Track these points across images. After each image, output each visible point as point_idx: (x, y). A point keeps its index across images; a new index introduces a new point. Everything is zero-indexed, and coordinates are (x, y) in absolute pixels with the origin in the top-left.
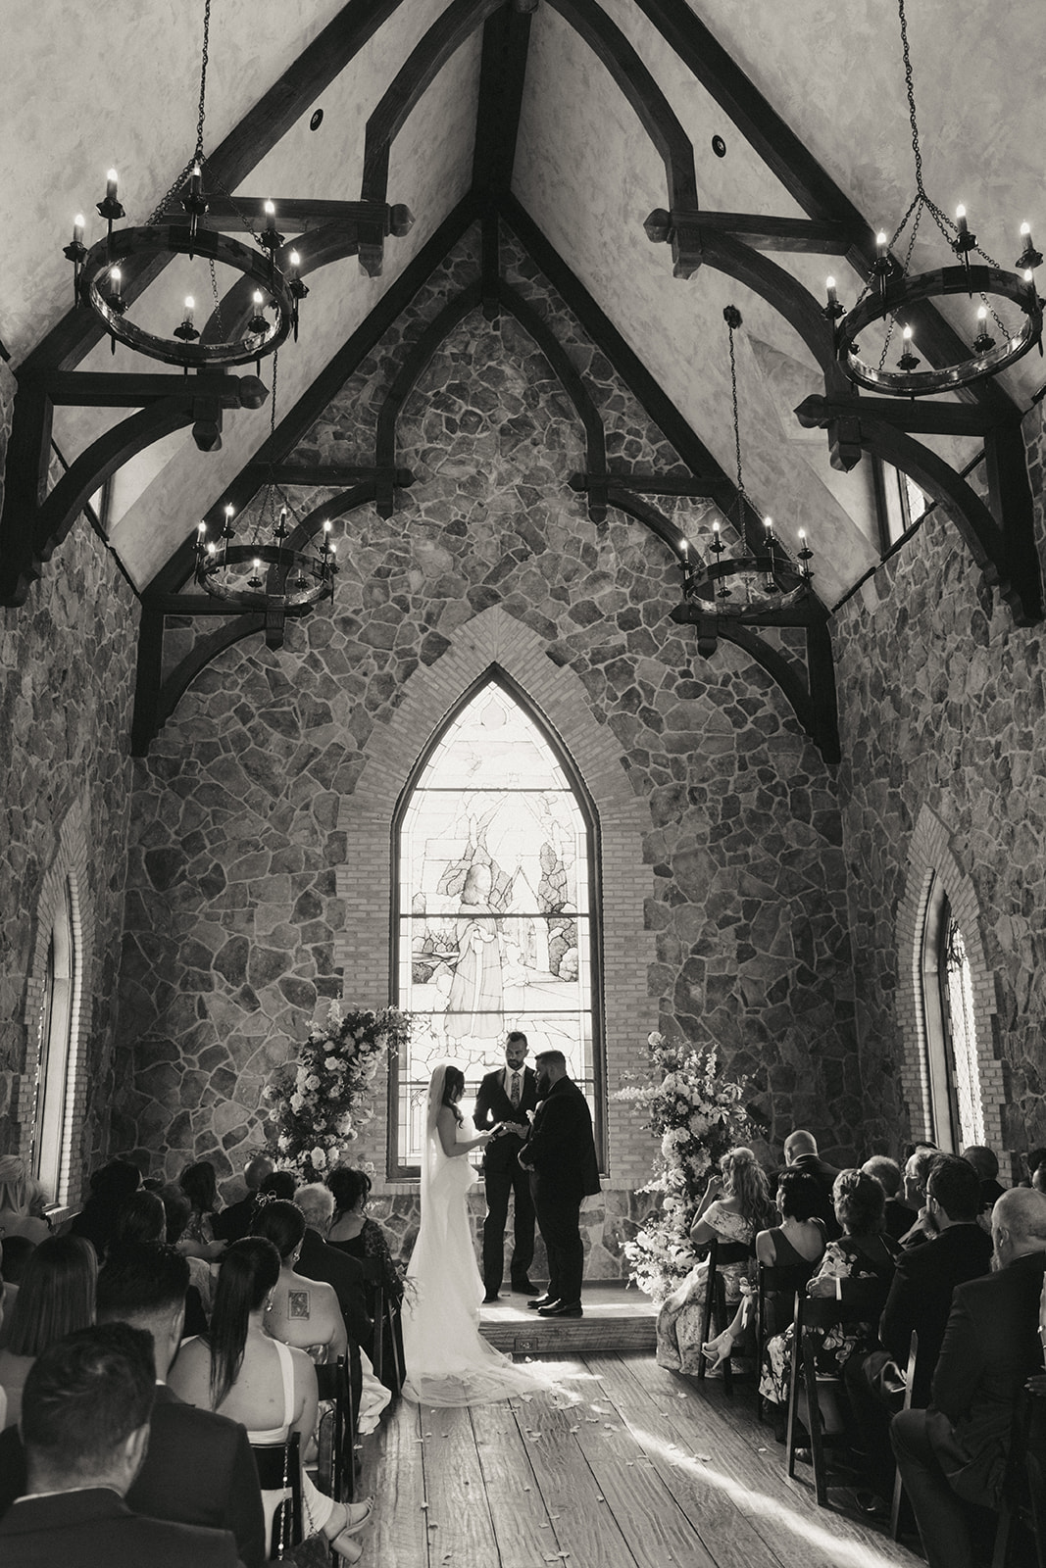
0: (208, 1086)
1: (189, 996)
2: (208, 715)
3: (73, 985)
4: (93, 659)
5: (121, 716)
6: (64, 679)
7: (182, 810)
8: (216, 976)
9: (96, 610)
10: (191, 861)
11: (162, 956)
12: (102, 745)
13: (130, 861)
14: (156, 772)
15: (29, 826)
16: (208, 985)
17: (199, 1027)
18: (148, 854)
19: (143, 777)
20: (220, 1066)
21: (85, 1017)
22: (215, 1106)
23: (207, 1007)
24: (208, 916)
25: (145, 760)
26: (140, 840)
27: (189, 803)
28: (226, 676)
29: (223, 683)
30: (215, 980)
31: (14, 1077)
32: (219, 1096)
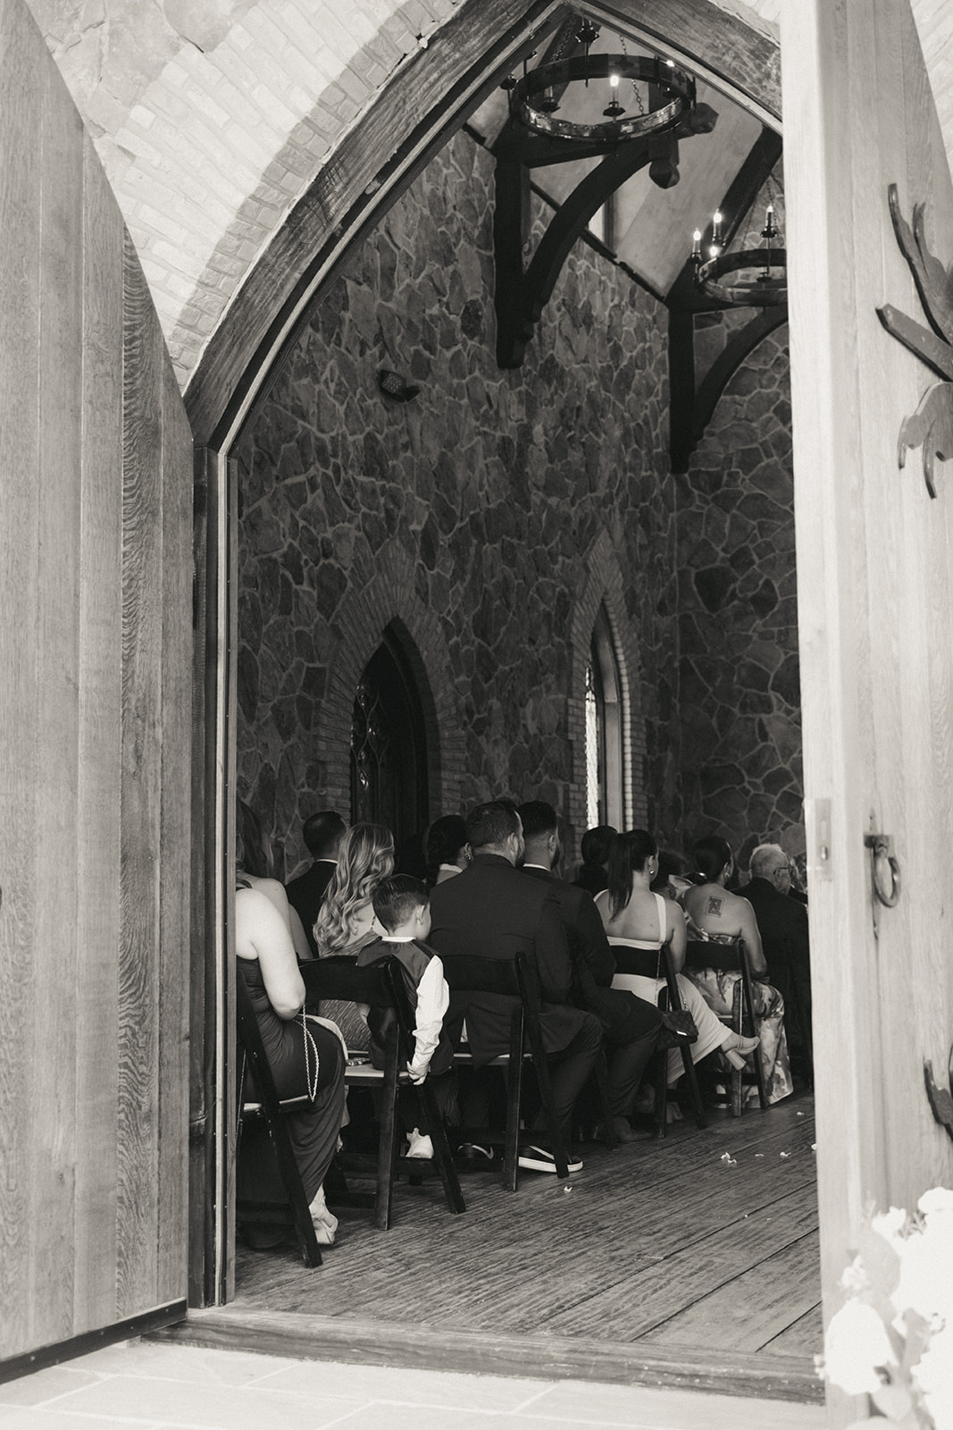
0: (774, 809)
1: (748, 719)
2: (746, 419)
3: (622, 708)
4: (612, 386)
5: (654, 434)
6: (578, 416)
7: (727, 525)
8: (774, 696)
9: (610, 334)
10: (741, 578)
11: (719, 679)
12: (632, 469)
13: (680, 583)
14: (699, 488)
15: (555, 562)
16: (768, 708)
17: (761, 749)
18: (697, 574)
19: (686, 495)
20: (785, 788)
21: (638, 738)
22: (783, 829)
23: (768, 729)
24: (762, 636)
25: (686, 475)
26: (688, 562)
27: (734, 517)
28: (763, 372)
29: (760, 381)
30: (774, 701)
31: (564, 786)
32: (786, 819)
